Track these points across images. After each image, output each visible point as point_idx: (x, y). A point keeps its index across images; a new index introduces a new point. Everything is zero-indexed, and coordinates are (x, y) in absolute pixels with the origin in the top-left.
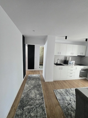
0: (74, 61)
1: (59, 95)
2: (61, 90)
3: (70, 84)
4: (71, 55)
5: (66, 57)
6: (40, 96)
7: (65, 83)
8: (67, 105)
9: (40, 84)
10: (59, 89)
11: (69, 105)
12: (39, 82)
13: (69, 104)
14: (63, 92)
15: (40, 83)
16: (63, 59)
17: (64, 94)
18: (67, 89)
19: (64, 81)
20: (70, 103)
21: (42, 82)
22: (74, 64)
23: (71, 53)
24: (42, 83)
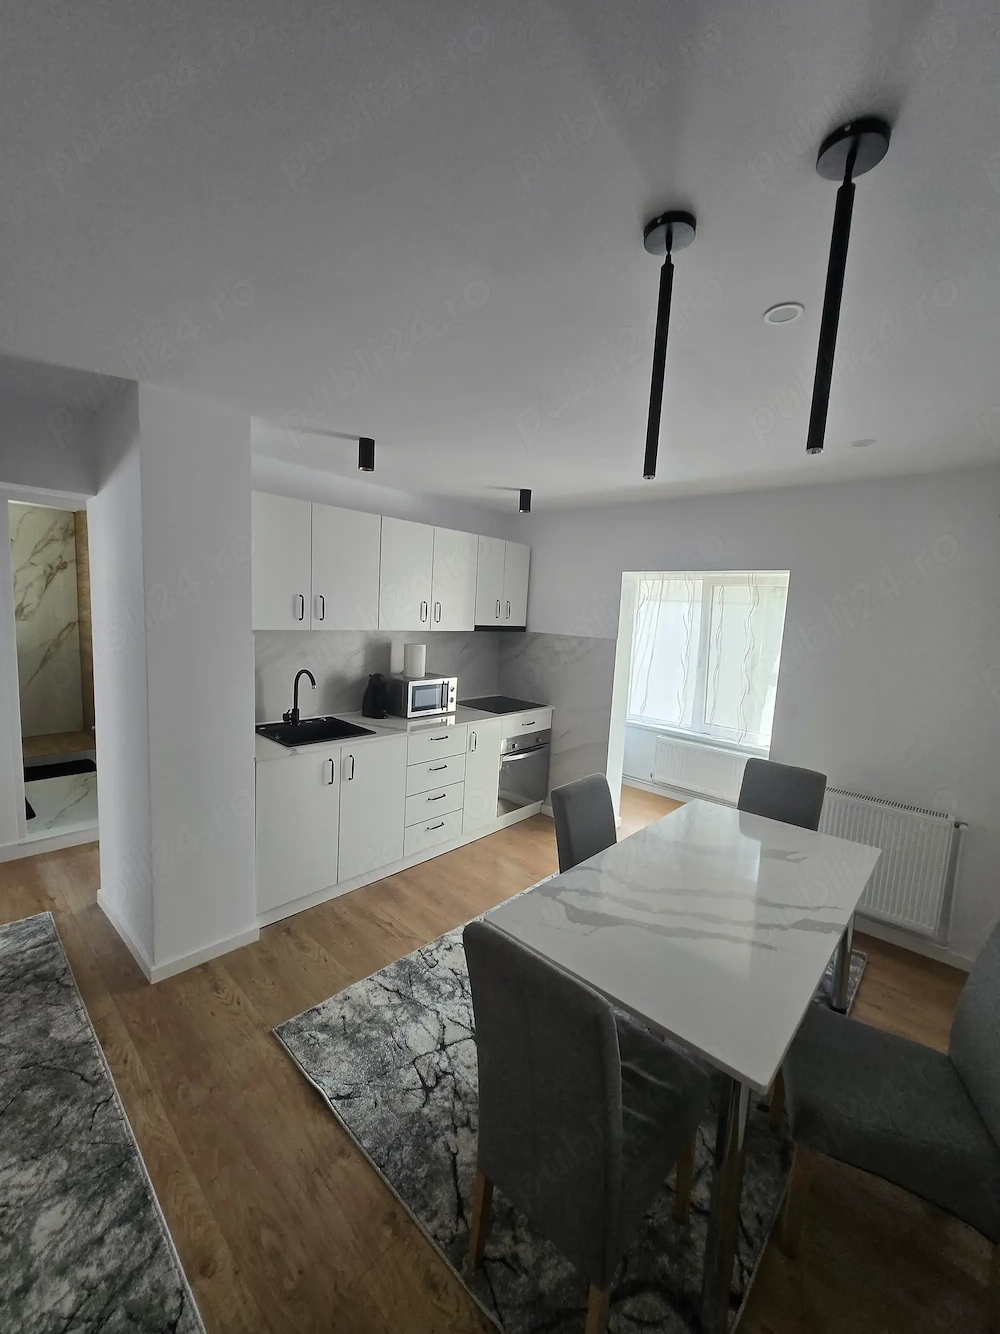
0: (453, 682)
1: (342, 1047)
2: (359, 989)
3: (430, 895)
4: (425, 627)
5: (380, 650)
6: (85, 1203)
7: (387, 911)
8: (415, 1100)
9: (64, 1048)
10: (333, 992)
11: (437, 1093)
12: (43, 1032)
13: (430, 1082)
14: (380, 999)
15: (71, 1023)
16: (353, 664)
17: (388, 1015)
18: (413, 956)
19: (382, 890)
20: (444, 1065)
21: (106, 1004)
22: (452, 707)
23: (424, 609)
24: (100, 1023)
